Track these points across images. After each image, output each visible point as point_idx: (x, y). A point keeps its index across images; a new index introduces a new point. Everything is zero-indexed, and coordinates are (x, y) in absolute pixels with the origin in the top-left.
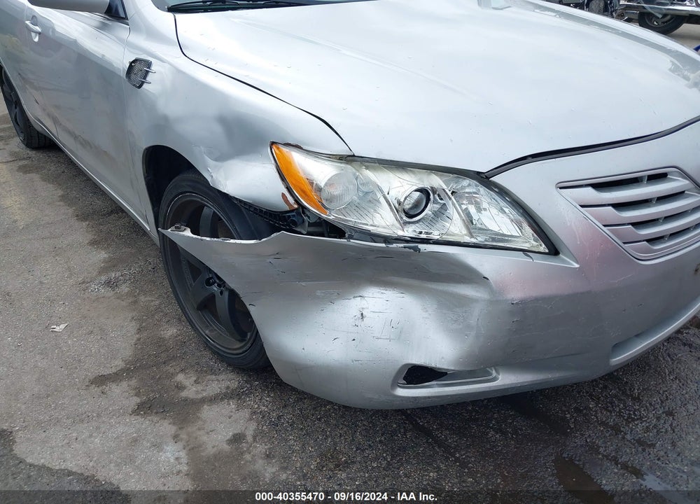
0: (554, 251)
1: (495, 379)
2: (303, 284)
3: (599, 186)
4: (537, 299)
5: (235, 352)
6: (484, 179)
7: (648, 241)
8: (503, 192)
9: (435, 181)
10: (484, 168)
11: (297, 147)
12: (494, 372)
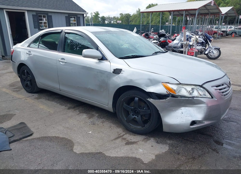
0: (212, 98)
1: (205, 123)
2: (171, 108)
3: (217, 86)
4: (212, 106)
5: (143, 130)
6: (201, 86)
7: (224, 95)
8: (204, 88)
9: (193, 87)
10: (201, 84)
11: (168, 83)
12: (204, 122)
